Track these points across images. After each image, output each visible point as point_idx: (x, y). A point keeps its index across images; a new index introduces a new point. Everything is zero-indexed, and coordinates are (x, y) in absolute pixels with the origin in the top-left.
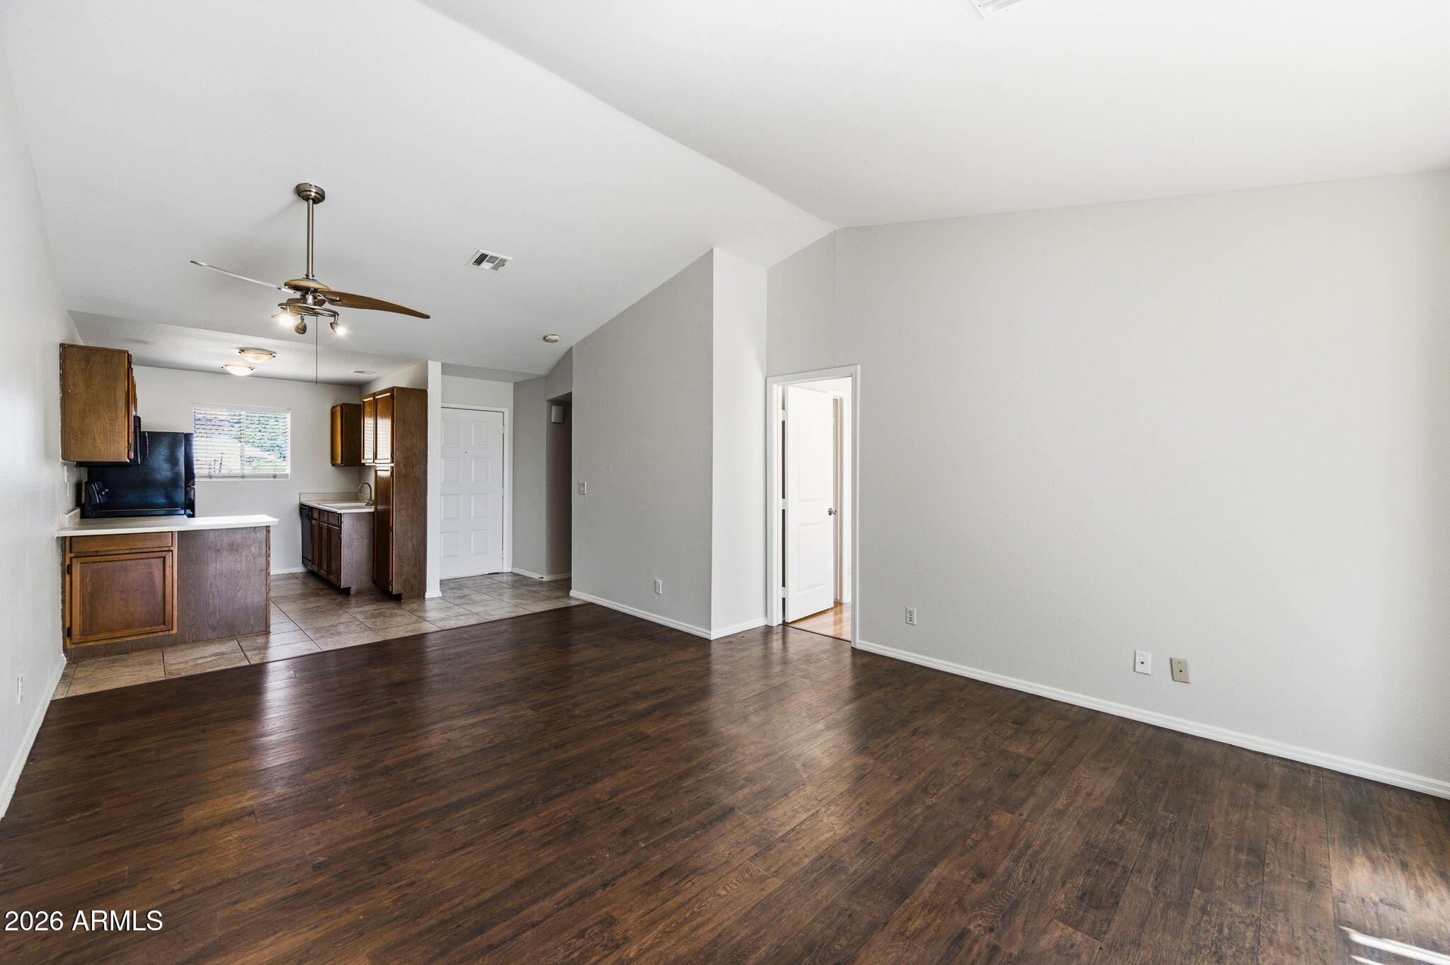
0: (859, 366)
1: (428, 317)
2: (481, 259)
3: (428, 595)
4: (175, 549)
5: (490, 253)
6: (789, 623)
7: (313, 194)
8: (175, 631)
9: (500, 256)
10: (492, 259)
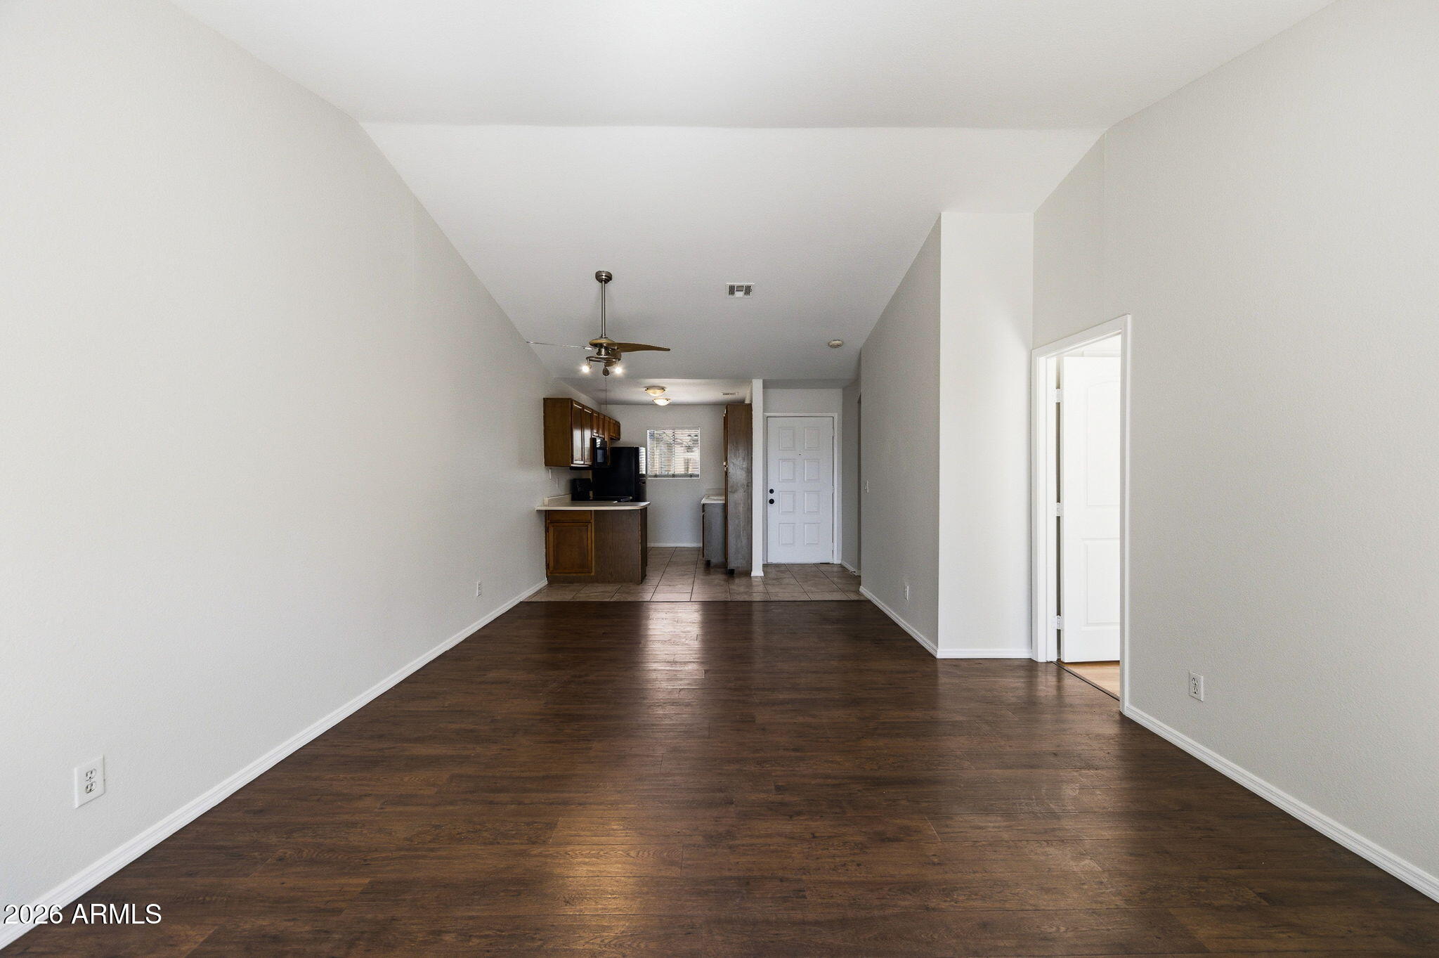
0: (1129, 318)
1: (669, 350)
2: (732, 290)
3: (753, 574)
4: (593, 521)
5: (736, 284)
6: (1063, 663)
7: (604, 277)
8: (593, 574)
9: (745, 284)
10: (740, 288)
